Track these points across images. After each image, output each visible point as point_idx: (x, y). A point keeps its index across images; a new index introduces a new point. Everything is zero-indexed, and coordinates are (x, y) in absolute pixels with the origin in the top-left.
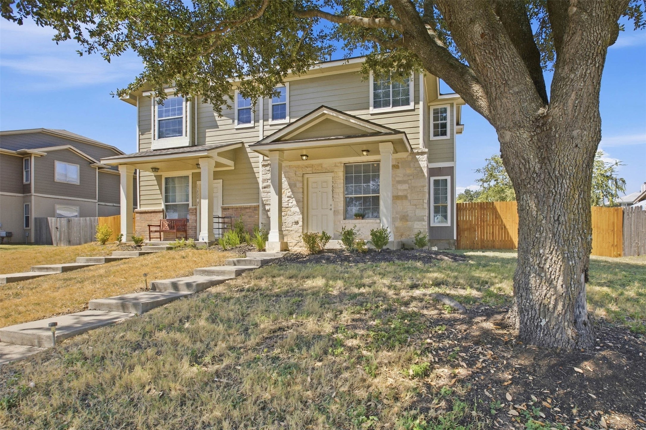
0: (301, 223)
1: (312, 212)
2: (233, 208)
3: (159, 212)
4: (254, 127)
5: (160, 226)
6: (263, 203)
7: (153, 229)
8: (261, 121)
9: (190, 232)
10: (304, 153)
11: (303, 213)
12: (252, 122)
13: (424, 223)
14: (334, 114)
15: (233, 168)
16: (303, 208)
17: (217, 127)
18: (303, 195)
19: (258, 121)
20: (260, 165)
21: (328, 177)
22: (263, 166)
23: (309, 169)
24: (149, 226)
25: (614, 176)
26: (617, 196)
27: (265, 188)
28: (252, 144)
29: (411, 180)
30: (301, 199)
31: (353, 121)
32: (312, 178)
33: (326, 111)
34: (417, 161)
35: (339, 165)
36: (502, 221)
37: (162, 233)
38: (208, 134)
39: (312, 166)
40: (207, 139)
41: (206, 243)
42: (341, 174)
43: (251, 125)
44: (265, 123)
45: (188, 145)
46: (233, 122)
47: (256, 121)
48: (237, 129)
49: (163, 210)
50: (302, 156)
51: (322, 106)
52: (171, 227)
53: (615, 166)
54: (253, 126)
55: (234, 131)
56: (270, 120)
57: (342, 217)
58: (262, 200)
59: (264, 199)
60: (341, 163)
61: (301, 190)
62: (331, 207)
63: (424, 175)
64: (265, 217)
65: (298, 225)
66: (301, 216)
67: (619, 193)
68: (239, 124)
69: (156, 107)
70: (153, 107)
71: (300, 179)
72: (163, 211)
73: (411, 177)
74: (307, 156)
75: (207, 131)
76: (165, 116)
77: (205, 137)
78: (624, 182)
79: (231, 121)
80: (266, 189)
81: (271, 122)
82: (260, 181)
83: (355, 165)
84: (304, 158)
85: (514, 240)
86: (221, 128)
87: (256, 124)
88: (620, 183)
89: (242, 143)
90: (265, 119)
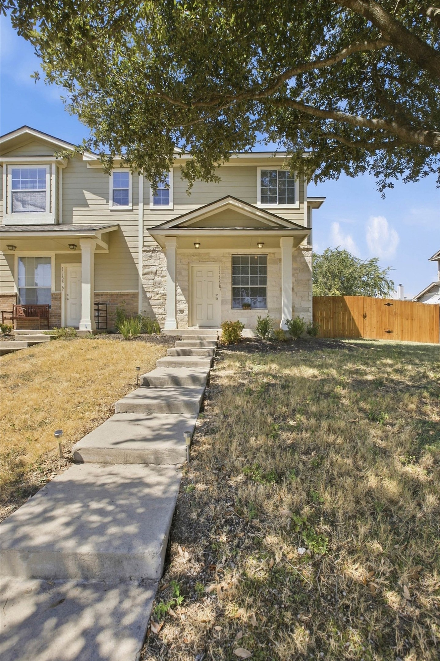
0: (186, 312)
1: (196, 301)
2: (107, 295)
3: (12, 296)
4: (132, 210)
5: (12, 312)
6: (143, 290)
7: (6, 315)
8: (141, 205)
9: (53, 320)
10: (198, 242)
11: (188, 302)
12: (130, 204)
13: (309, 314)
14: (240, 205)
15: (107, 252)
16: (188, 296)
17: (87, 206)
18: (189, 283)
19: (137, 204)
20: (140, 250)
21: (215, 267)
22: (144, 251)
23: (196, 257)
24: (3, 312)
25: (386, 278)
26: (388, 294)
27: (146, 274)
28: (150, 227)
29: (297, 273)
30: (187, 287)
31: (258, 213)
32: (197, 267)
33: (231, 201)
34: (303, 256)
35: (227, 255)
36: (350, 313)
37: (15, 321)
38: (75, 213)
39: (199, 255)
40: (75, 218)
41: (89, 331)
42: (229, 265)
43: (129, 207)
44: (146, 207)
45: (53, 223)
46: (108, 202)
47: (135, 203)
48: (111, 211)
49: (16, 294)
50: (195, 244)
51: (229, 196)
52: (27, 314)
53: (387, 270)
54: (131, 208)
55: (109, 212)
56: (151, 204)
57: (230, 307)
58: (143, 287)
59: (144, 286)
60: (229, 253)
61: (186, 278)
62: (216, 296)
63: (309, 270)
64: (146, 304)
65: (184, 314)
66: (187, 305)
67: (391, 293)
68: (113, 205)
69: (10, 176)
70: (4, 176)
71: (186, 267)
72: (16, 296)
73: (298, 271)
74: (199, 244)
75: (74, 209)
76: (22, 188)
77: (72, 216)
78: (393, 283)
79: (105, 201)
80: (147, 276)
81: (152, 206)
82: (140, 267)
83: (242, 257)
84: (197, 246)
85: (359, 329)
86: (91, 207)
87: (135, 207)
88: (390, 284)
89: (118, 225)
90: (146, 203)
